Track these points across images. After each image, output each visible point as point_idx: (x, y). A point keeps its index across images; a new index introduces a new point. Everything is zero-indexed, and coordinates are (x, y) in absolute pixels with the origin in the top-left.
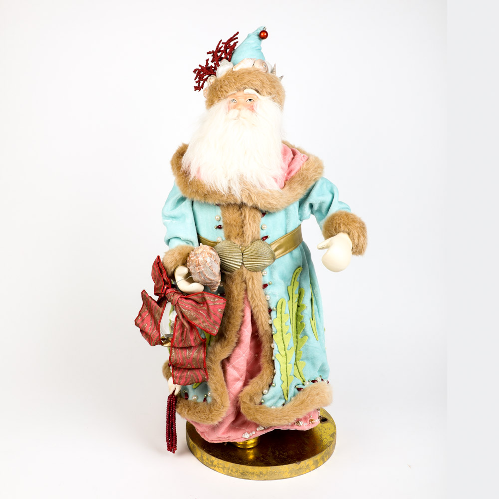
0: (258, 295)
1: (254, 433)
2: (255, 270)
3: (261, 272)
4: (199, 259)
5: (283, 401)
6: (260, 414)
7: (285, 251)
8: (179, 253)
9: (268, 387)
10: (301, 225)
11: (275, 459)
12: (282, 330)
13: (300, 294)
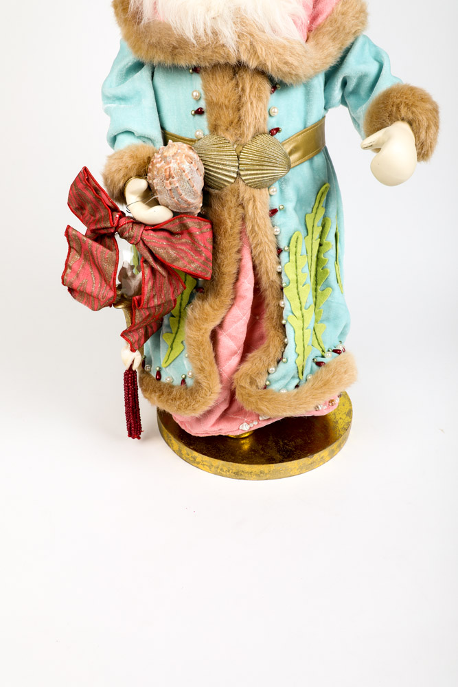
0: (262, 226)
1: (256, 423)
2: (259, 186)
3: (267, 189)
4: (171, 165)
5: (296, 382)
6: (266, 403)
7: (304, 156)
8: (132, 156)
9: (276, 363)
10: (324, 117)
11: (279, 451)
12: (297, 280)
13: (323, 226)
